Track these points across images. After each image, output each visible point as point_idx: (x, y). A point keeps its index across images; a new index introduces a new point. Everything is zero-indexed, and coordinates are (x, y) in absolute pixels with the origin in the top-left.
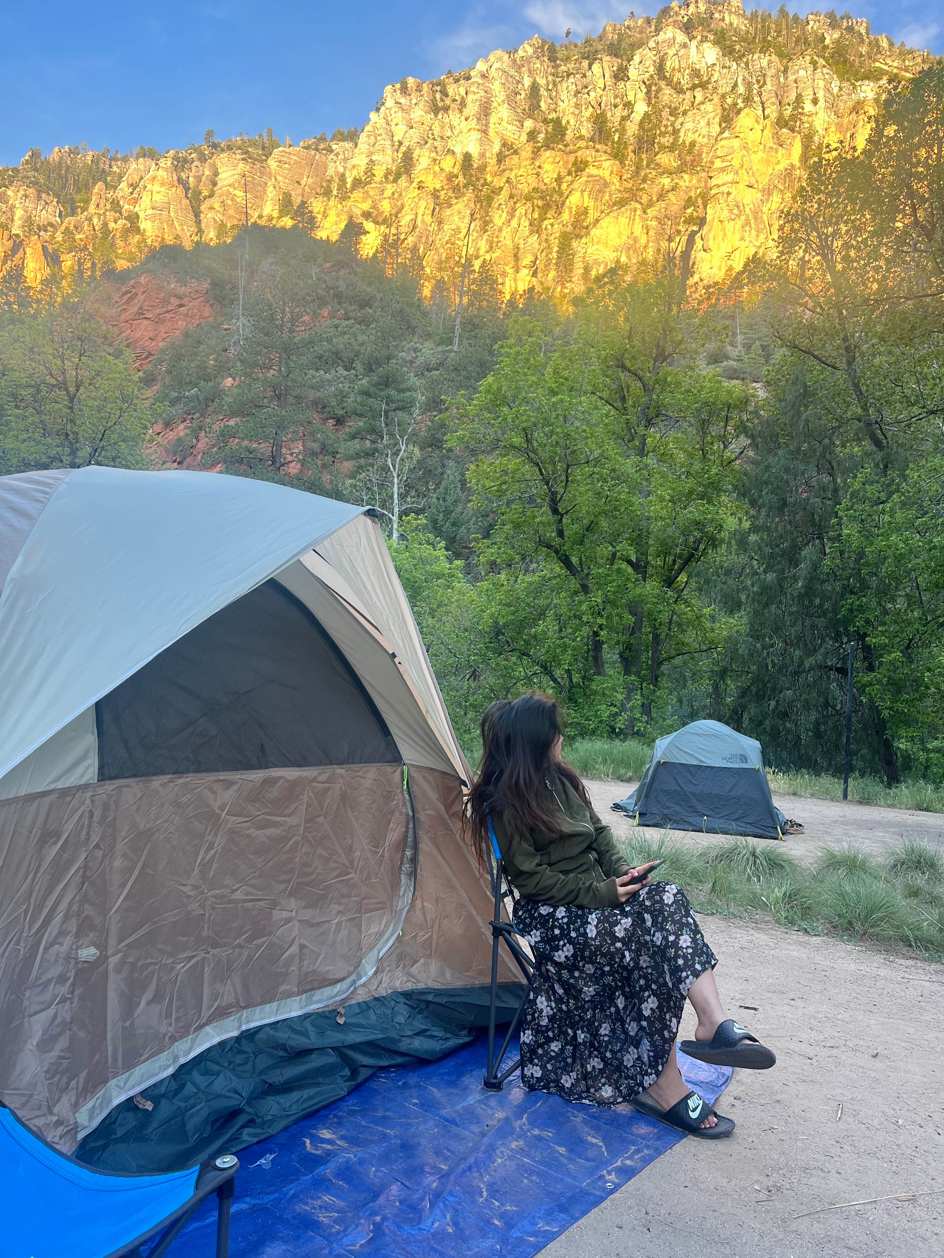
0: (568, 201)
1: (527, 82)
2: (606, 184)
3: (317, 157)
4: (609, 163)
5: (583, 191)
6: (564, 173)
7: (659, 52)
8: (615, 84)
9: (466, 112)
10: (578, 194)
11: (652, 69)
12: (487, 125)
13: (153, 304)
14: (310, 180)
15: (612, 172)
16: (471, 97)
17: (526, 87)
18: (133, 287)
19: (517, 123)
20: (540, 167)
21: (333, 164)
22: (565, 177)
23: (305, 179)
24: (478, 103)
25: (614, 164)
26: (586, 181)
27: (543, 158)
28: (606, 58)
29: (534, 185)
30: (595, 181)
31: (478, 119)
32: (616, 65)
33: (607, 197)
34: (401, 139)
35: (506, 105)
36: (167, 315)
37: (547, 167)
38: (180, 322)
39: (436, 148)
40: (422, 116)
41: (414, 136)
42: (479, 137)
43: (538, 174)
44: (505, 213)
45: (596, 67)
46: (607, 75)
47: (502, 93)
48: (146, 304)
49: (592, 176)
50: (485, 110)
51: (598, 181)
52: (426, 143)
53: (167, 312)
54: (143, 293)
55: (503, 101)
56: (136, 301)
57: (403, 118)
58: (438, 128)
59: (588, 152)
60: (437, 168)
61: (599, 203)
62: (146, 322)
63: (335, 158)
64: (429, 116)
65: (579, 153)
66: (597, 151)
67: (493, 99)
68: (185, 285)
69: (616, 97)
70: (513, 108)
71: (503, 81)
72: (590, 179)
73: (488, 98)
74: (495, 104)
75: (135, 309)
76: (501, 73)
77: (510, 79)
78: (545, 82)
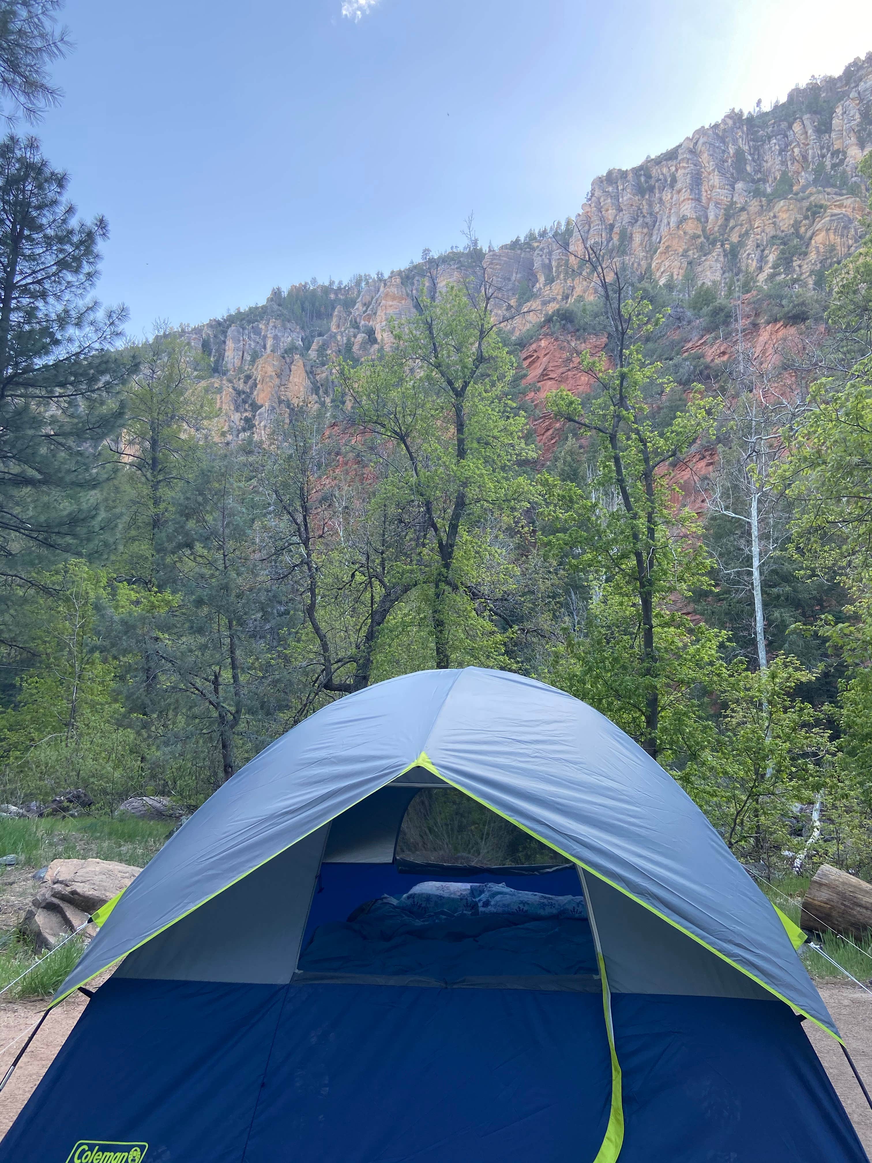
0: (813, 242)
1: (732, 150)
2: (850, 221)
3: (522, 256)
4: (849, 201)
5: (828, 230)
6: (800, 217)
7: (861, 100)
8: (820, 137)
9: (678, 186)
10: (823, 233)
11: (857, 116)
12: (700, 194)
13: (556, 364)
14: (519, 276)
15: (854, 209)
16: (680, 172)
17: (731, 155)
18: (535, 351)
19: (728, 187)
20: (775, 217)
21: (539, 258)
22: (801, 221)
23: (514, 275)
24: (689, 176)
25: (855, 201)
26: (830, 220)
27: (776, 209)
28: (806, 117)
29: (772, 233)
30: (839, 219)
31: (691, 190)
32: (816, 120)
33: (852, 232)
34: (611, 222)
35: (716, 173)
36: (569, 373)
37: (783, 215)
38: (583, 378)
39: (647, 224)
40: (630, 199)
41: (626, 217)
42: (694, 205)
43: (774, 223)
44: (755, 261)
45: (797, 127)
46: (810, 132)
47: (711, 163)
48: (551, 364)
49: (835, 215)
50: (697, 180)
51: (842, 218)
52: (637, 221)
53: (569, 370)
54: (546, 355)
55: (714, 170)
56: (537, 364)
57: (613, 204)
58: (646, 207)
59: (821, 196)
60: (681, 232)
61: (845, 239)
62: (550, 383)
63: (541, 253)
64: (637, 198)
65: (812, 198)
66: (828, 194)
67: (703, 170)
68: (585, 342)
69: (822, 148)
70: (722, 174)
71: (711, 153)
72: (833, 218)
73: (698, 170)
74: (705, 174)
75: (539, 371)
76: (708, 146)
77: (717, 150)
78: (747, 148)
